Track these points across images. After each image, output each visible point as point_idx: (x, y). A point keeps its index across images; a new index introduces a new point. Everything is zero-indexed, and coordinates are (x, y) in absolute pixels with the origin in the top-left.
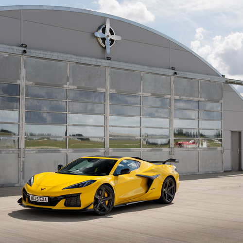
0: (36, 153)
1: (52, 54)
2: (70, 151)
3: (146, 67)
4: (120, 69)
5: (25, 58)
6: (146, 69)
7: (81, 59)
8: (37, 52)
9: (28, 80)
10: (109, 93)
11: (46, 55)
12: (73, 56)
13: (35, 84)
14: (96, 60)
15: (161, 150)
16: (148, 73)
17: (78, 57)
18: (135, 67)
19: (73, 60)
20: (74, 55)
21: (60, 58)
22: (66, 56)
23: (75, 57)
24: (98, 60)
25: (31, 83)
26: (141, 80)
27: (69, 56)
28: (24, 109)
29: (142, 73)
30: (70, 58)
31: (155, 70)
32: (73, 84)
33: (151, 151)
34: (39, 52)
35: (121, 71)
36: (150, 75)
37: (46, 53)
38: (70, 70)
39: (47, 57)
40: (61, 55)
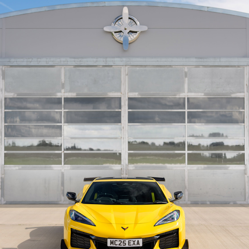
0: (19, 169)
1: (39, 60)
2: (66, 168)
3: (194, 60)
4: (145, 66)
5: (4, 69)
6: (193, 61)
7: (80, 61)
8: (18, 60)
9: (8, 92)
10: (127, 98)
11: (31, 62)
12: (69, 59)
13: (17, 95)
14: (104, 60)
15: (227, 168)
16: (198, 66)
17: (76, 60)
18: (172, 61)
19: (69, 63)
20: (71, 58)
21: (51, 64)
22: (59, 60)
23: (73, 60)
24: (108, 59)
25: (12, 94)
26: (186, 76)
27: (63, 59)
28: (3, 123)
29: (186, 67)
30: (64, 61)
31: (211, 62)
32: (70, 91)
33: (205, 168)
34: (22, 60)
35: (146, 68)
36: (201, 68)
37: (30, 60)
38: (65, 75)
39: (32, 64)
40: (52, 60)
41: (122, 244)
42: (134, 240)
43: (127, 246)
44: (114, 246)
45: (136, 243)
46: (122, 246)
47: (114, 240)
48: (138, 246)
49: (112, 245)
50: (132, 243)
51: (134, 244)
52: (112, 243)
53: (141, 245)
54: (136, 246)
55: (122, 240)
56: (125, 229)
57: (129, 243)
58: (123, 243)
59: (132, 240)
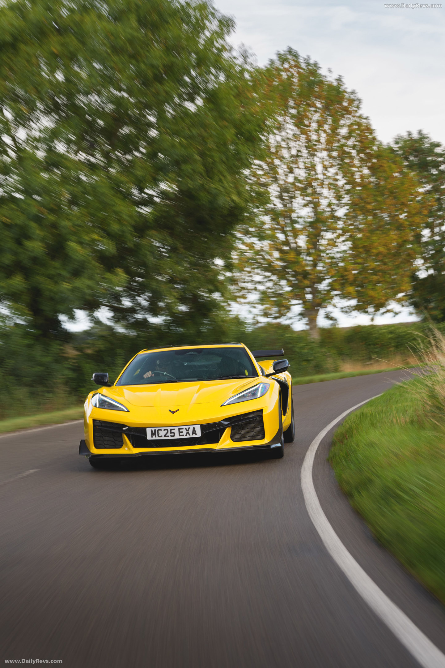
41: (169, 434)
42: (187, 427)
43: (177, 437)
44: (157, 438)
45: (191, 431)
46: (170, 438)
47: (157, 429)
48: (194, 436)
49: (154, 438)
50: (184, 432)
51: (188, 433)
52: (153, 434)
53: (199, 434)
54: (191, 436)
55: (169, 429)
56: (173, 412)
57: (180, 432)
58: (171, 433)
59: (184, 427)
